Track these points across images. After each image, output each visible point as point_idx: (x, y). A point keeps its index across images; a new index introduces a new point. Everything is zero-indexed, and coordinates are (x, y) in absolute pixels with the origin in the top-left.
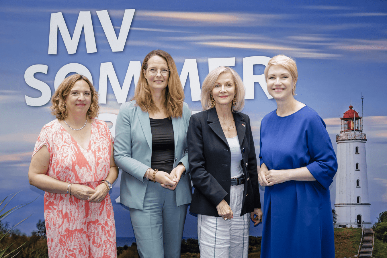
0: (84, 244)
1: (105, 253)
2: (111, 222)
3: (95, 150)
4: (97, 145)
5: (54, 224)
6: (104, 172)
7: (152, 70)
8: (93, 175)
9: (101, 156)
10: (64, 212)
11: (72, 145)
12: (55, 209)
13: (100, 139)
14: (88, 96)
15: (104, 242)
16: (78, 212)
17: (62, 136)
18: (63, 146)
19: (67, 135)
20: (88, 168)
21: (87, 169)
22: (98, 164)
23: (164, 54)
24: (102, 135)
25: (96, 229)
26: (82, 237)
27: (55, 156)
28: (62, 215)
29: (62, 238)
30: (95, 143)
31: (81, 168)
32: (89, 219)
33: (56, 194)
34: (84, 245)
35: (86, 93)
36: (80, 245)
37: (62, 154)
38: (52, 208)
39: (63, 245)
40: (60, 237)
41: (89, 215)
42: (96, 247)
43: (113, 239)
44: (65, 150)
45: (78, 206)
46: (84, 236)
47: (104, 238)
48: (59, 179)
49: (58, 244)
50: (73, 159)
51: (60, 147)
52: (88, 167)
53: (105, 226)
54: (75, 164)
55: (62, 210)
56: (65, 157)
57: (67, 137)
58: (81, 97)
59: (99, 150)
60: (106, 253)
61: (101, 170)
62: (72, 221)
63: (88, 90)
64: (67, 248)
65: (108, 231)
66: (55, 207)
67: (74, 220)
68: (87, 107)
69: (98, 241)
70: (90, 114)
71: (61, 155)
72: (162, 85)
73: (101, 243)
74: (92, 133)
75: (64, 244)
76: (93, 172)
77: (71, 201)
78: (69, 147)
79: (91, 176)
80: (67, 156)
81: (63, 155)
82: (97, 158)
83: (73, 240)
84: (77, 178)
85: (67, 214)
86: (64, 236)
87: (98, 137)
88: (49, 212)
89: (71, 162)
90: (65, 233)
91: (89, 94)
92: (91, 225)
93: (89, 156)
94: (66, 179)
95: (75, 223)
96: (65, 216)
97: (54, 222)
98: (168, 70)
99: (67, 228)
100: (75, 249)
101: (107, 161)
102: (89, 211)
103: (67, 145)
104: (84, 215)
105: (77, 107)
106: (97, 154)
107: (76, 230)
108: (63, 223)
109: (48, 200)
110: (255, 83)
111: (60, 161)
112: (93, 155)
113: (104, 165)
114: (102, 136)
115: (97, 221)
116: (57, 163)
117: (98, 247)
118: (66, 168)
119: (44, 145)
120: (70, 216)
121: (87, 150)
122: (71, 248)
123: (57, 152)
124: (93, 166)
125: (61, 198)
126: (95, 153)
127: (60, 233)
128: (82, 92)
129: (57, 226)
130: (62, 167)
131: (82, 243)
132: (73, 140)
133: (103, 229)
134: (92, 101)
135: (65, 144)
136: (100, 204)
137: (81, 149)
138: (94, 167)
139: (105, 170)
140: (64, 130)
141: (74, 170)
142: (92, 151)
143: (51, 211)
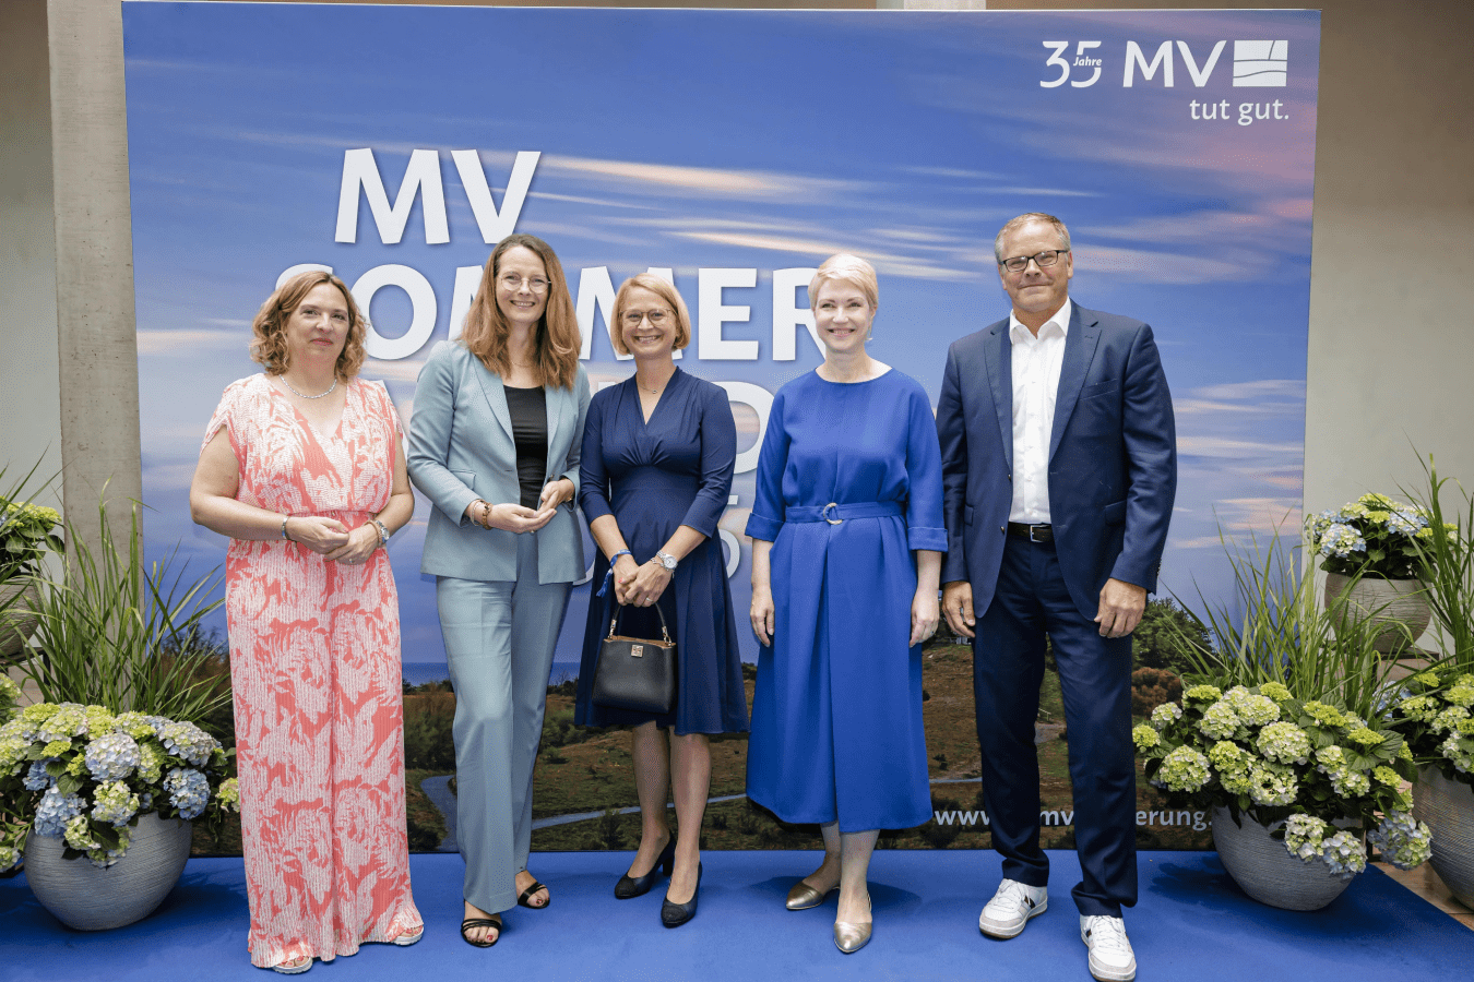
0: (319, 659)
1: (372, 683)
2: (391, 612)
3: (353, 441)
4: (358, 430)
5: (244, 612)
6: (373, 493)
7: (509, 277)
8: (345, 495)
9: (367, 454)
10: (270, 581)
11: (296, 427)
12: (249, 575)
13: (366, 418)
14: (340, 323)
15: (372, 655)
16: (306, 578)
17: (272, 406)
18: (273, 426)
19: (283, 405)
20: (334, 479)
21: (331, 481)
22: (357, 471)
23: (538, 243)
24: (372, 410)
25: (354, 623)
26: (312, 641)
27: (252, 450)
28: (265, 587)
29: (261, 642)
30: (353, 426)
31: (315, 477)
32: (336, 599)
33: (252, 541)
34: (316, 660)
35: (336, 315)
36: (307, 661)
37: (269, 444)
38: (241, 574)
39: (264, 661)
40: (257, 642)
41: (336, 588)
42: (353, 666)
43: (394, 651)
44: (278, 436)
45: (306, 565)
46: (319, 639)
47: (371, 646)
48: (262, 505)
49: (252, 659)
50: (297, 454)
51: (264, 429)
52: (332, 476)
53: (375, 619)
54: (302, 467)
55: (264, 577)
56: (276, 452)
57: (283, 409)
58: (324, 321)
59: (362, 441)
60: (375, 683)
61: (365, 487)
62: (289, 602)
63: (344, 308)
64: (274, 668)
65: (382, 632)
66: (249, 570)
67: (294, 598)
68: (338, 348)
69: (358, 653)
70: (344, 365)
71: (267, 447)
72: (531, 315)
73: (364, 658)
74: (346, 404)
75: (266, 657)
76: (346, 491)
77: (289, 553)
78: (287, 429)
79: (342, 497)
80: (281, 449)
81: (272, 446)
82: (355, 458)
83: (288, 648)
84: (306, 500)
85: (277, 584)
86: (266, 639)
87: (362, 416)
88: (234, 586)
89: (291, 463)
90: (271, 631)
91: (343, 318)
92: (341, 616)
93: (336, 454)
94: (278, 505)
95: (296, 606)
96: (273, 589)
97: (244, 606)
98: (545, 280)
99: (275, 619)
100: (293, 670)
101: (381, 467)
102: (336, 579)
103: (282, 424)
104: (323, 588)
105: (313, 345)
106: (357, 450)
107: (298, 623)
108: (266, 605)
109: (233, 559)
110: (797, 325)
111: (263, 459)
112: (346, 451)
113: (374, 477)
114: (372, 414)
115: (356, 604)
116: (258, 466)
117: (358, 668)
118: (279, 476)
119: (224, 426)
120: (283, 589)
121: (332, 439)
122: (283, 667)
123: (257, 442)
124: (346, 474)
125: (266, 548)
126: (351, 446)
127: (257, 631)
128: (328, 310)
129: (251, 614)
130: (268, 475)
131: (311, 656)
132: (298, 416)
133: (370, 624)
134: (350, 336)
135: (279, 423)
136: (364, 565)
137: (318, 437)
138: (349, 479)
139: (376, 487)
140: (277, 393)
141: (297, 481)
142: (345, 443)
143: (238, 582)
